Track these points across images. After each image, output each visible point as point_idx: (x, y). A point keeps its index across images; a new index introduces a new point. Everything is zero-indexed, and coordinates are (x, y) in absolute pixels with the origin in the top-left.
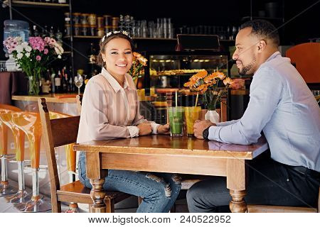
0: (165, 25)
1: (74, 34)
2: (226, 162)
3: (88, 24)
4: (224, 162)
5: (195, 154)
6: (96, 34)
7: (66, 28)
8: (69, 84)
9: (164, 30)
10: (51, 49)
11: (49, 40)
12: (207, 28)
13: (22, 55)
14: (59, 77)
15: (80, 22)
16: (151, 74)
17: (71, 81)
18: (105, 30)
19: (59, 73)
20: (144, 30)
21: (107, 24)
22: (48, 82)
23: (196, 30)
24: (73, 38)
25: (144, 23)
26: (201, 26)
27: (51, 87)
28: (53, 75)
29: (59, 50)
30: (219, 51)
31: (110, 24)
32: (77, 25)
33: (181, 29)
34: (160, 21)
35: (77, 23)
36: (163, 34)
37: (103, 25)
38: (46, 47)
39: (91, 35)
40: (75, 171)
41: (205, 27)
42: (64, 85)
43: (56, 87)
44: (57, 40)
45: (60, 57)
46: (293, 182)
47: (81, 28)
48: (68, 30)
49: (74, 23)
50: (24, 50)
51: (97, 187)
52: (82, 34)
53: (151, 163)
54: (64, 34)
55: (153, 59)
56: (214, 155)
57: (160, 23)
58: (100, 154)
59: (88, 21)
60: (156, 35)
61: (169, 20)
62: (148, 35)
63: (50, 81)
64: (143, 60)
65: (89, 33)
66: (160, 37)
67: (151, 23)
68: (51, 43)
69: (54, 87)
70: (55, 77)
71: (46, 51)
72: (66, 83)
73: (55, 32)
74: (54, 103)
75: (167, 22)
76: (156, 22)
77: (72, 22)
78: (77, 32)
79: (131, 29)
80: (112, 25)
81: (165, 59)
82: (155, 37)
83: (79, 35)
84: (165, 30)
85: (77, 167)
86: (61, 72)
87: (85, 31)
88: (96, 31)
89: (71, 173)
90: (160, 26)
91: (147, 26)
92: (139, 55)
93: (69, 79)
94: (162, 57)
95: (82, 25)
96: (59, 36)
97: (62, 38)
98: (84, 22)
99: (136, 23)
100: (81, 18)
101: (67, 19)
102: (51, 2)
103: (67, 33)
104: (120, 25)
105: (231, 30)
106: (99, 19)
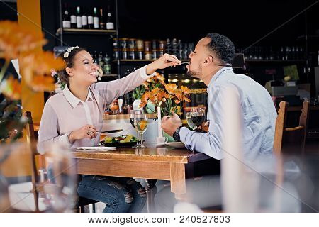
1: (121, 58)
3: (136, 48)
6: (143, 57)
7: (114, 53)
15: (128, 46)
18: (152, 53)
21: (154, 47)
24: (120, 62)
25: (192, 45)
31: (158, 47)
32: (125, 49)
35: (125, 47)
37: (151, 49)
39: (139, 58)
47: (129, 52)
48: (117, 54)
49: (121, 47)
52: (131, 58)
54: (112, 58)
59: (135, 45)
65: (137, 57)
73: (104, 56)
79: (178, 52)
80: (160, 49)
83: (127, 58)
87: (133, 55)
88: (144, 54)
95: (129, 49)
96: (107, 60)
97: (109, 62)
98: (132, 47)
99: (183, 45)
100: (128, 42)
101: (115, 44)
102: (99, 28)
103: (115, 57)
104: (167, 48)
105: (285, 50)
106: (147, 43)
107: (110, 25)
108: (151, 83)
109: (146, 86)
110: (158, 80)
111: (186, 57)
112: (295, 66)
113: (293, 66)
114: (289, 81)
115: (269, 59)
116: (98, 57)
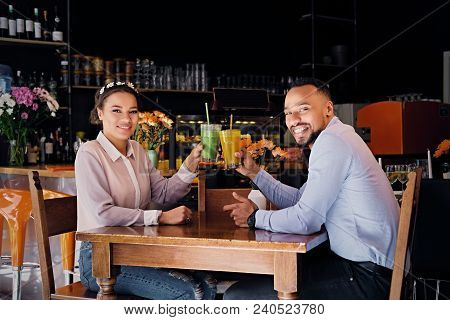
0: (197, 73)
1: (72, 83)
2: (273, 256)
3: (92, 70)
4: (271, 255)
5: (234, 246)
6: (103, 83)
7: (61, 75)
8: (65, 151)
9: (195, 79)
10: (43, 104)
11: (40, 91)
12: (254, 79)
13: (2, 111)
14: (51, 141)
15: (81, 67)
16: (177, 140)
17: (67, 148)
18: (115, 78)
19: (52, 137)
20: (169, 79)
21: (118, 70)
22: (36, 148)
23: (239, 81)
24: (72, 89)
25: (169, 69)
26: (245, 76)
27: (40, 156)
28: (43, 139)
29: (53, 105)
30: (268, 110)
31: (123, 70)
32: (77, 72)
33: (219, 78)
34: (190, 67)
35: (77, 68)
36: (195, 85)
37: (113, 71)
38: (34, 101)
39: (95, 85)
40: (73, 270)
41: (252, 76)
42: (58, 153)
43: (46, 155)
44: (49, 91)
45: (53, 114)
46: (357, 281)
47: (82, 76)
48: (65, 78)
49: (73, 68)
50: (5, 104)
51: (106, 289)
52: (84, 83)
53: (178, 256)
54: (60, 83)
55: (181, 119)
56: (258, 247)
57: (190, 70)
58: (111, 245)
59: (92, 66)
60: (185, 86)
61: (203, 66)
62: (174, 86)
63: (38, 146)
64: (168, 122)
65: (93, 83)
66: (189, 89)
67: (178, 71)
68: (42, 95)
69: (43, 155)
70: (46, 141)
71: (36, 107)
72: (60, 150)
73: (48, 80)
74: (46, 178)
75: (200, 69)
76: (185, 69)
77: (71, 68)
78: (76, 81)
79: (151, 78)
80: (125, 72)
81: (196, 120)
82: (183, 89)
83: (80, 84)
84: (197, 80)
85: (77, 264)
86: (54, 135)
87: (88, 80)
88: (103, 79)
89: (67, 273)
90: (190, 74)
91: (173, 74)
92: (162, 115)
93: (64, 145)
94: (193, 116)
95: (84, 71)
96: (52, 86)
97: (56, 89)
98: (87, 68)
99: (158, 69)
100: (82, 62)
101: (64, 63)
102: (42, 39)
103: (63, 81)
104: (136, 72)
105: (286, 81)
106: (108, 63)
107: (57, 35)
116: (38, 80)
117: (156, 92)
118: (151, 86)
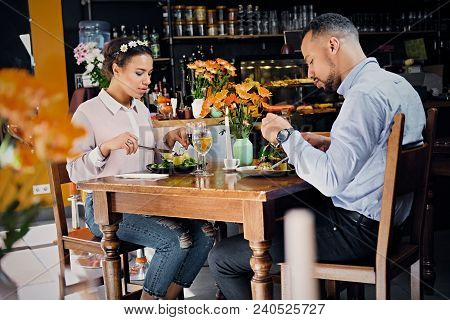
0: (305, 15)
3: (195, 19)
6: (206, 33)
7: (164, 26)
13: (93, 66)
14: (155, 92)
15: (183, 17)
18: (219, 27)
19: (156, 88)
20: (274, 24)
21: (221, 18)
24: (173, 40)
25: (274, 14)
31: (226, 18)
32: (179, 22)
34: (298, 9)
35: (179, 19)
37: (216, 20)
39: (199, 34)
47: (185, 26)
48: (168, 29)
49: (175, 19)
50: (96, 60)
52: (188, 33)
54: (162, 34)
57: (298, 13)
59: (195, 14)
61: (311, 7)
62: (280, 31)
65: (197, 32)
67: (285, 14)
73: (150, 32)
75: (308, 11)
76: (292, 11)
79: (255, 24)
80: (229, 20)
83: (183, 35)
87: (191, 29)
88: (206, 29)
90: (298, 18)
91: (279, 18)
95: (186, 21)
96: (154, 37)
97: (158, 41)
98: (190, 17)
99: (262, 14)
100: (184, 12)
101: (165, 15)
103: (166, 33)
104: (239, 18)
105: (407, 17)
106: (210, 11)
108: (216, 75)
109: (210, 80)
110: (226, 70)
111: (266, 30)
112: (422, 40)
113: (418, 40)
114: (411, 65)
115: (385, 30)
116: (142, 34)
117: (260, 38)
118: (255, 32)
